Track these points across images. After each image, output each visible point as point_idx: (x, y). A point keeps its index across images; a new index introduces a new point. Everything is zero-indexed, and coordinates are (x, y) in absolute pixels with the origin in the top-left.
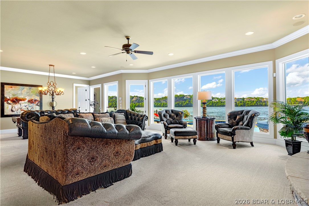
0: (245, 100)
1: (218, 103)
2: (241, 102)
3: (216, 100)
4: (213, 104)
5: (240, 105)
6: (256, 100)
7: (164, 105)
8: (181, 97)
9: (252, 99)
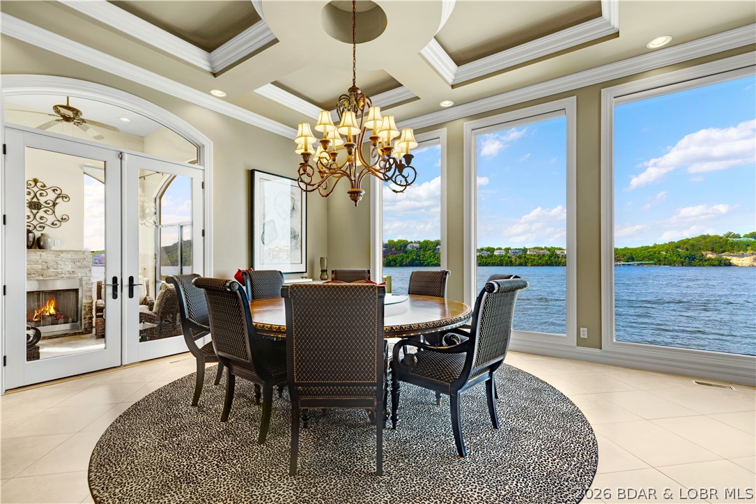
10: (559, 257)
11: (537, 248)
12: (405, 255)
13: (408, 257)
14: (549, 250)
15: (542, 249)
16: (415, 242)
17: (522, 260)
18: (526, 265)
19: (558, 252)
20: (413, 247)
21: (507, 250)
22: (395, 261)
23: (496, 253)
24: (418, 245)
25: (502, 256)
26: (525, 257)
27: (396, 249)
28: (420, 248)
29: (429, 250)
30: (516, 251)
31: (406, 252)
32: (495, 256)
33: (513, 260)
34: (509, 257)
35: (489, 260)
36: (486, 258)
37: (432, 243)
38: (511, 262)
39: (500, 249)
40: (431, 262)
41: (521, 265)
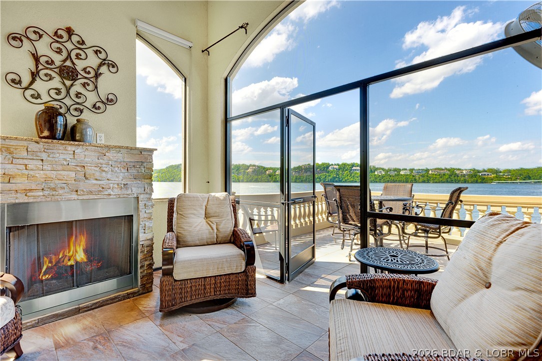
0: (430, 172)
1: (385, 177)
2: (423, 176)
3: (381, 172)
4: (376, 178)
5: (421, 180)
6: (449, 173)
7: (296, 179)
8: (324, 168)
9: (441, 171)
10: (458, 176)
11: (439, 169)
12: (327, 174)
13: (330, 176)
14: (449, 170)
15: (443, 170)
16: (335, 165)
17: (425, 179)
18: (428, 182)
19: (457, 172)
20: (334, 168)
21: (412, 170)
22: (320, 179)
23: (402, 173)
24: (337, 167)
25: (408, 175)
26: (428, 176)
27: (321, 170)
28: (339, 169)
29: (346, 170)
30: (419, 171)
31: (328, 172)
32: (401, 175)
33: (417, 178)
34: (413, 176)
35: (396, 178)
36: (393, 176)
37: (349, 165)
38: (415, 180)
39: (406, 169)
40: (348, 179)
41: (424, 182)
